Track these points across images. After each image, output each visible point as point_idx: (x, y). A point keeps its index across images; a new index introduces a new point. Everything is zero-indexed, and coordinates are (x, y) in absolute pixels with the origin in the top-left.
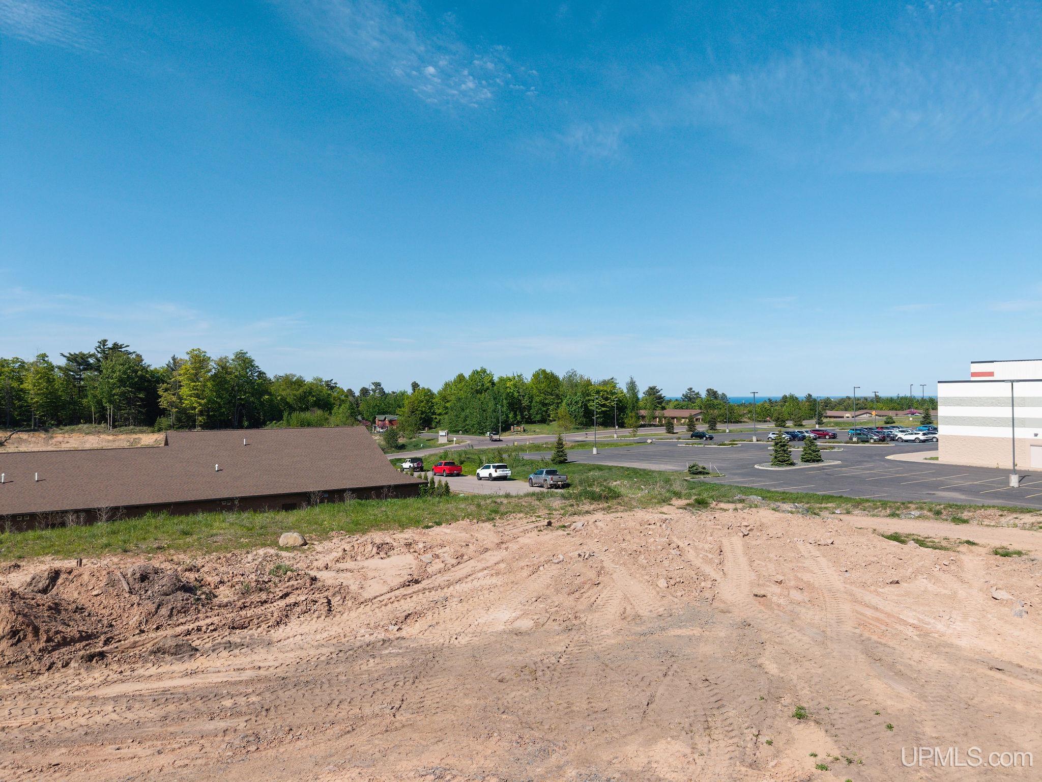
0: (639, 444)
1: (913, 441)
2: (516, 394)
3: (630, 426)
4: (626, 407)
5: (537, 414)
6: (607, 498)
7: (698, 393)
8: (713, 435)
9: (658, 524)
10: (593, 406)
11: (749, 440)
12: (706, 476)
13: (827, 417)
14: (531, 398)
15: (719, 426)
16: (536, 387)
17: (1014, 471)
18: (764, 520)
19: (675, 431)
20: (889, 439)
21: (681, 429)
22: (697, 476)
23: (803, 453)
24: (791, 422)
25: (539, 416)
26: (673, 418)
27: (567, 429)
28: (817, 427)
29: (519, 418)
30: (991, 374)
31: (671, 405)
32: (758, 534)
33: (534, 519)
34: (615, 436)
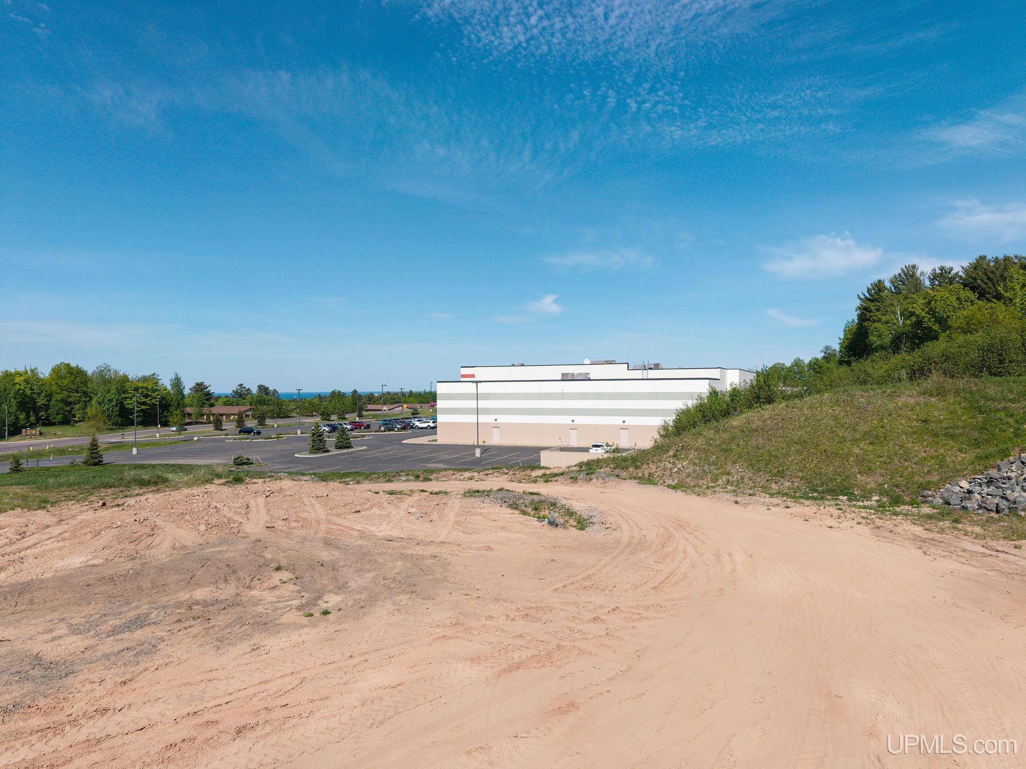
0: (185, 442)
1: (426, 428)
2: (28, 392)
3: (175, 424)
4: (170, 405)
5: (57, 414)
6: (156, 483)
7: (249, 389)
8: (261, 430)
9: (201, 495)
10: (130, 404)
11: (294, 433)
12: (249, 466)
13: (367, 410)
14: (49, 396)
15: (268, 422)
16: (57, 383)
17: (478, 446)
18: (284, 487)
19: (223, 428)
20: (409, 427)
21: (229, 426)
22: (241, 467)
23: (337, 441)
24: (336, 416)
25: (60, 416)
26: (222, 415)
27: (99, 430)
28: (357, 419)
29: (32, 419)
30: (473, 376)
31: (220, 402)
32: (277, 494)
33: (87, 503)
34: (158, 435)
